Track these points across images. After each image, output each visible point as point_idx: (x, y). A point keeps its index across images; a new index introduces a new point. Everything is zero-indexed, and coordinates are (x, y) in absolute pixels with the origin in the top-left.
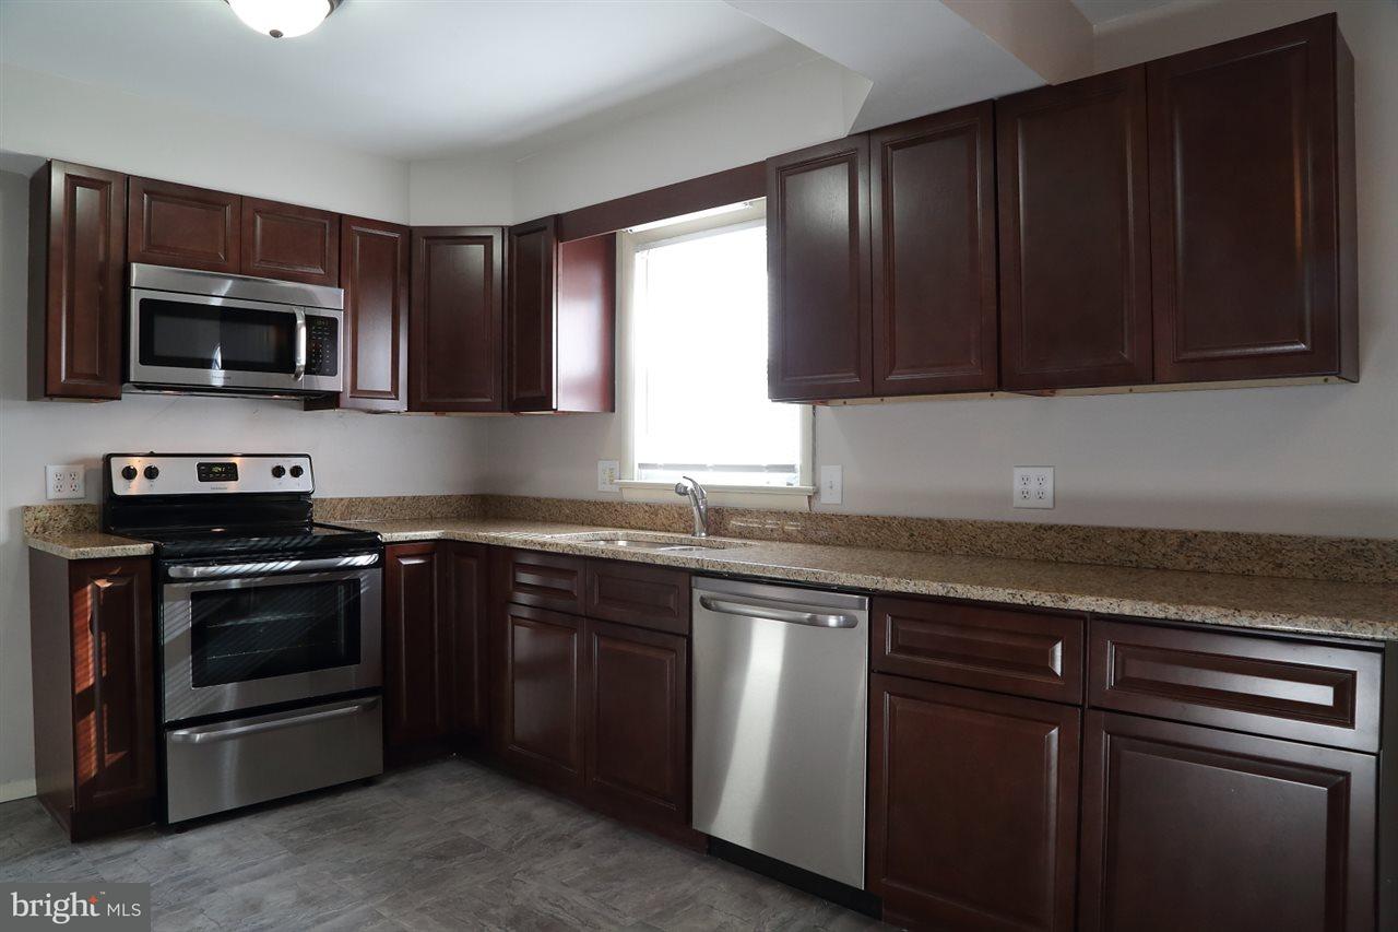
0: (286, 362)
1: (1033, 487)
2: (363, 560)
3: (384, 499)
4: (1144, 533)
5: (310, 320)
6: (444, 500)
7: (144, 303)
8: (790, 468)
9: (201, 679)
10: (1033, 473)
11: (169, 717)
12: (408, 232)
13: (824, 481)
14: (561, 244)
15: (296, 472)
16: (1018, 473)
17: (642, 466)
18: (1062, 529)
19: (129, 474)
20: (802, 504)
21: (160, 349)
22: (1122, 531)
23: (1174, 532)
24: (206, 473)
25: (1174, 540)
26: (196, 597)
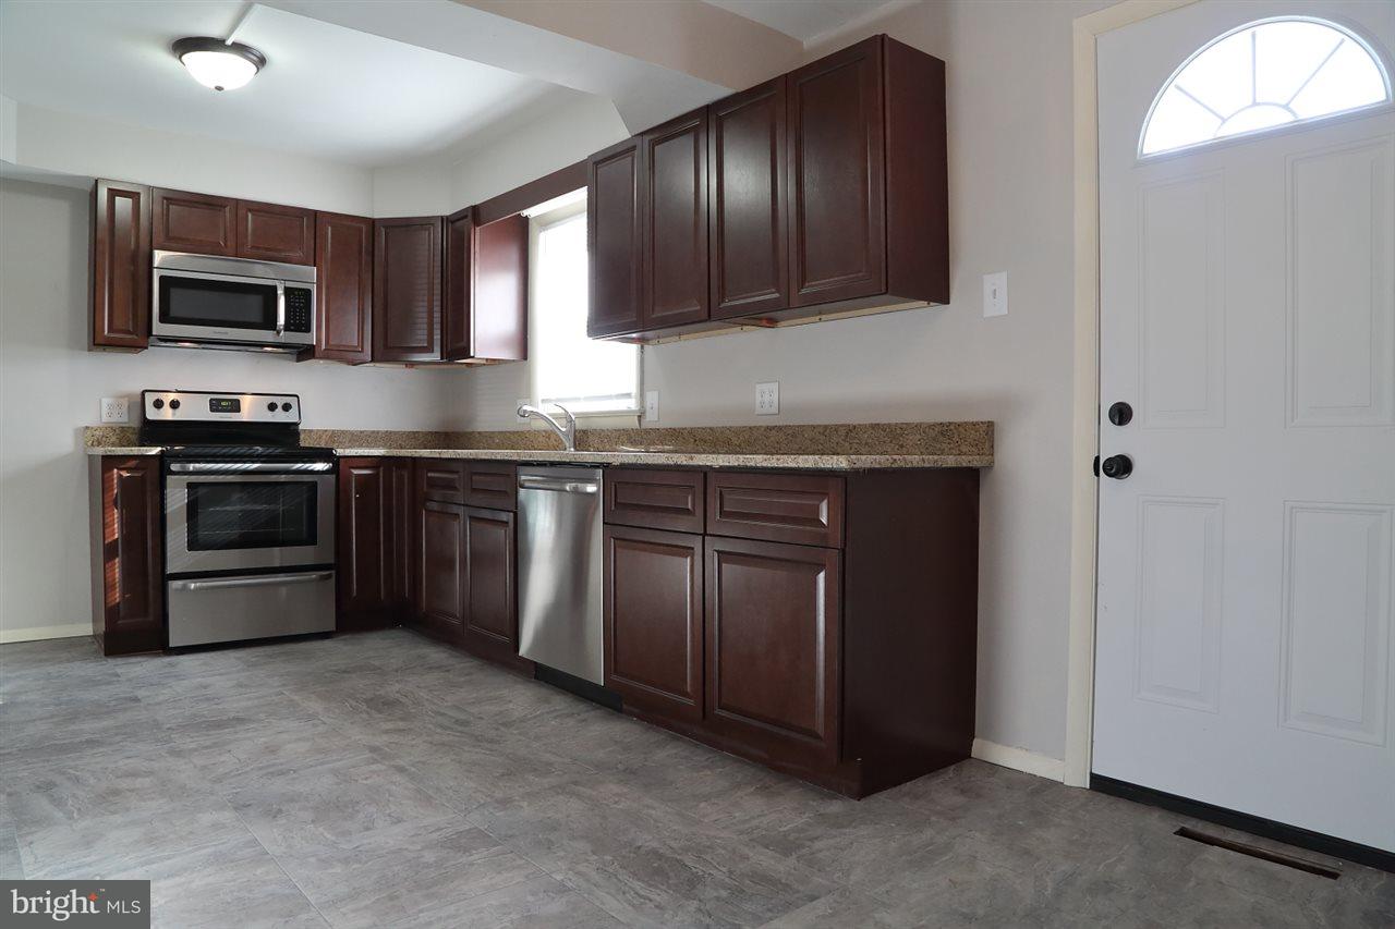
0: (269, 322)
1: (767, 398)
2: (320, 466)
3: (361, 432)
4: (826, 427)
5: (288, 291)
6: (414, 434)
7: (162, 278)
8: (628, 395)
9: (193, 545)
10: (765, 387)
11: (170, 570)
12: (372, 223)
13: (648, 405)
14: (478, 229)
15: (287, 407)
16: (759, 387)
17: (543, 401)
18: (780, 428)
19: (158, 404)
20: (633, 423)
21: (174, 312)
22: (814, 427)
23: (842, 426)
24: (215, 406)
25: (842, 432)
26: (190, 486)
